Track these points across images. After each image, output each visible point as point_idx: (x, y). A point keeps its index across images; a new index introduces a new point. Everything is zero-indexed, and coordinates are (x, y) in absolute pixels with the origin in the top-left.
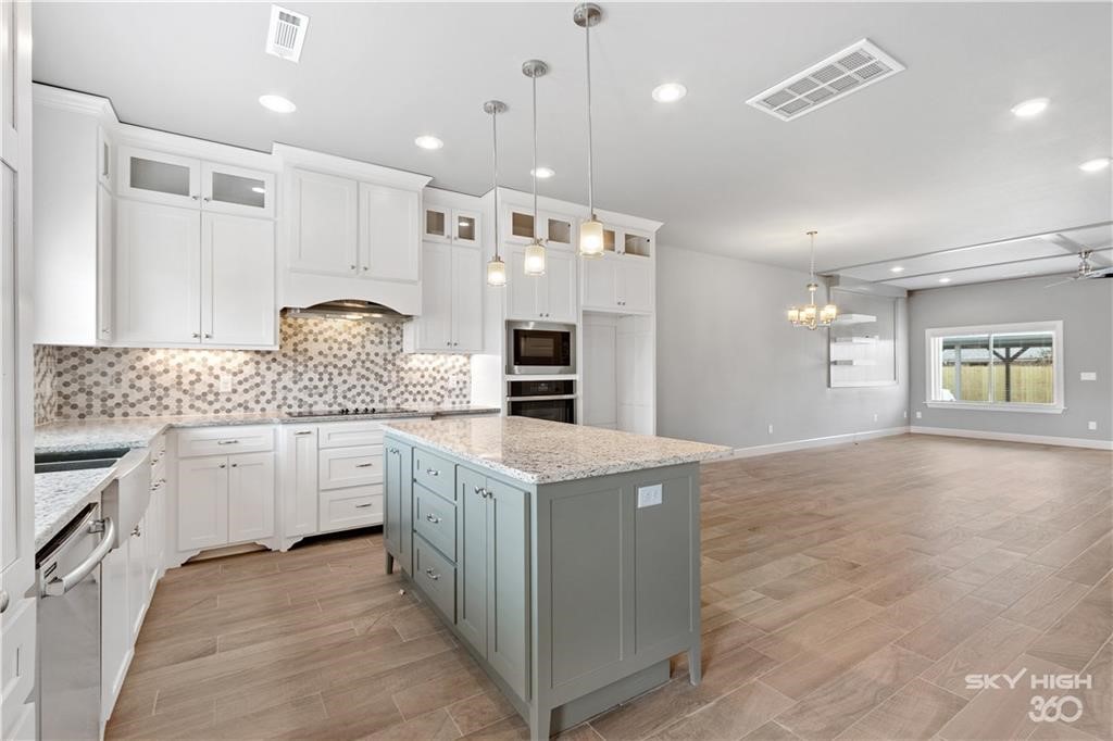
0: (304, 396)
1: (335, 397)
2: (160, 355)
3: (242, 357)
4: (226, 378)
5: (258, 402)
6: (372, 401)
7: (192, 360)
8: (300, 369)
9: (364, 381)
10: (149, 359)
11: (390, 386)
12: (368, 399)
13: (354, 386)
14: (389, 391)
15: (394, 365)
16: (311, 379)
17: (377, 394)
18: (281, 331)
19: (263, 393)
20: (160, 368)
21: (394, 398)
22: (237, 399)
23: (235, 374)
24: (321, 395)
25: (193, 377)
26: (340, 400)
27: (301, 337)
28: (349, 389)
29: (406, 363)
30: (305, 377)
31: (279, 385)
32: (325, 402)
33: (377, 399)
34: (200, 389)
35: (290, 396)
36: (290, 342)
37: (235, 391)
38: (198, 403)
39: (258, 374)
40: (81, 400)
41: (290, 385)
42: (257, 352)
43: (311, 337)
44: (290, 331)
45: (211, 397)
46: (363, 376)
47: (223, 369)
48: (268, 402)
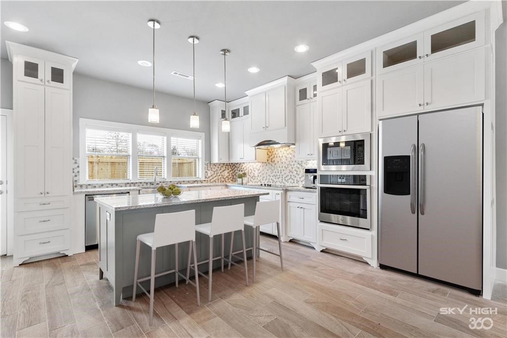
0: (273, 178)
1: (282, 180)
2: (246, 164)
3: (260, 164)
4: (257, 171)
5: (263, 180)
6: (294, 182)
7: (251, 166)
8: (273, 168)
9: (291, 174)
10: (244, 166)
11: (300, 176)
12: (292, 181)
13: (288, 176)
14: (300, 178)
15: (302, 166)
16: (276, 172)
17: (295, 179)
18: (268, 154)
19: (264, 177)
20: (245, 169)
21: (302, 182)
22: (259, 178)
23: (258, 170)
24: (278, 179)
25: (251, 171)
26: (284, 181)
27: (273, 156)
28: (286, 177)
29: (307, 165)
30: (274, 171)
31: (268, 174)
32: (279, 182)
33: (295, 182)
34: (252, 175)
35: (270, 178)
36: (271, 158)
37: (258, 176)
38: (252, 180)
39: (263, 170)
40: (235, 177)
41: (271, 175)
42: (263, 163)
43: (275, 156)
44: (270, 154)
45: (254, 178)
46: (291, 171)
47: (256, 168)
48: (265, 180)
